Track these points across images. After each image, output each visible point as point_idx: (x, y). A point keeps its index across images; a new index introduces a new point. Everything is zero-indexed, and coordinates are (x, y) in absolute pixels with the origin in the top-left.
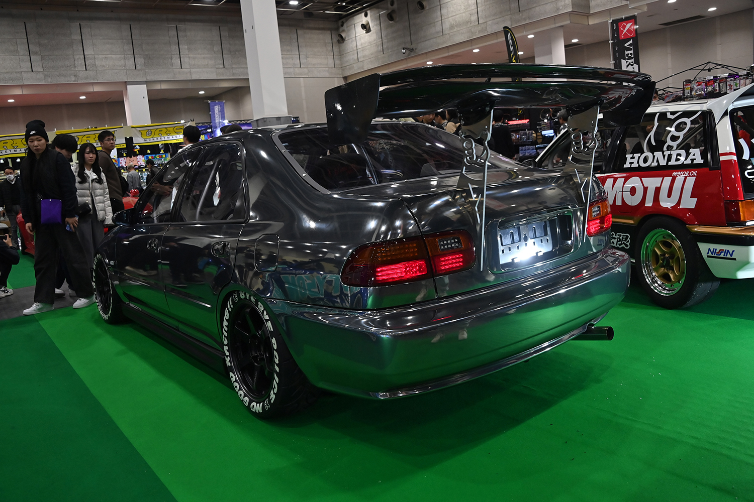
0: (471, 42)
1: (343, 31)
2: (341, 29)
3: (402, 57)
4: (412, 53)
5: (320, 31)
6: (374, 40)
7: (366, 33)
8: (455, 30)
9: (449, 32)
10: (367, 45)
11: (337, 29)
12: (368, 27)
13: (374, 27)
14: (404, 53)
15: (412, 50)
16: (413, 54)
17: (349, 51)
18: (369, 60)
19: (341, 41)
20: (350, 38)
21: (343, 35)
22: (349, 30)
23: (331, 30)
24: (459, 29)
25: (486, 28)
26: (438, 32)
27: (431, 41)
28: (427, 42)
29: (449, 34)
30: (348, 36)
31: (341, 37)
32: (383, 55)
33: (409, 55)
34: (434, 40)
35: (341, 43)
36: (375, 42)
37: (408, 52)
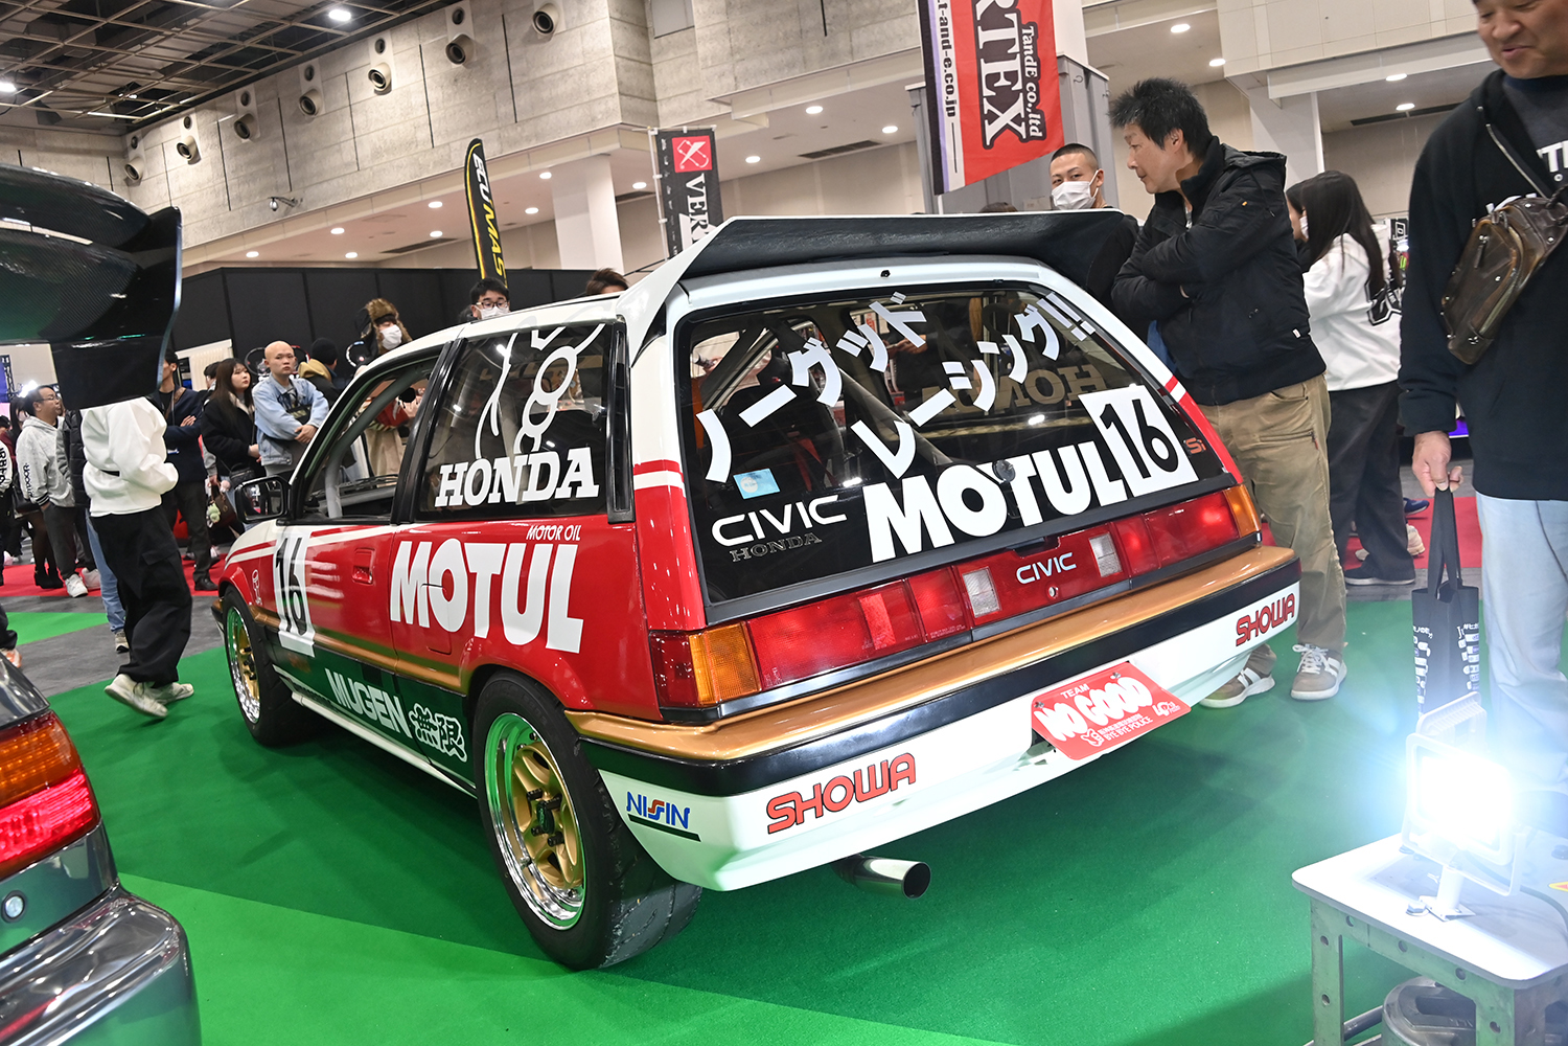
0: (419, 184)
1: (137, 158)
2: (132, 153)
3: (271, 218)
4: (294, 209)
5: (80, 158)
6: (209, 181)
7: (190, 163)
8: (384, 160)
9: (371, 165)
10: (192, 190)
11: (123, 154)
12: (192, 151)
13: (206, 150)
14: (275, 210)
15: (293, 203)
16: (295, 212)
17: (152, 204)
18: (200, 224)
19: (134, 181)
20: (152, 174)
21: (137, 169)
22: (150, 158)
23: (108, 155)
24: (392, 158)
25: (450, 157)
26: (347, 165)
27: (334, 182)
28: (325, 185)
29: (371, 168)
30: (149, 170)
31: (133, 171)
32: (229, 214)
33: (286, 213)
34: (341, 181)
35: (134, 185)
36: (211, 184)
37: (283, 207)
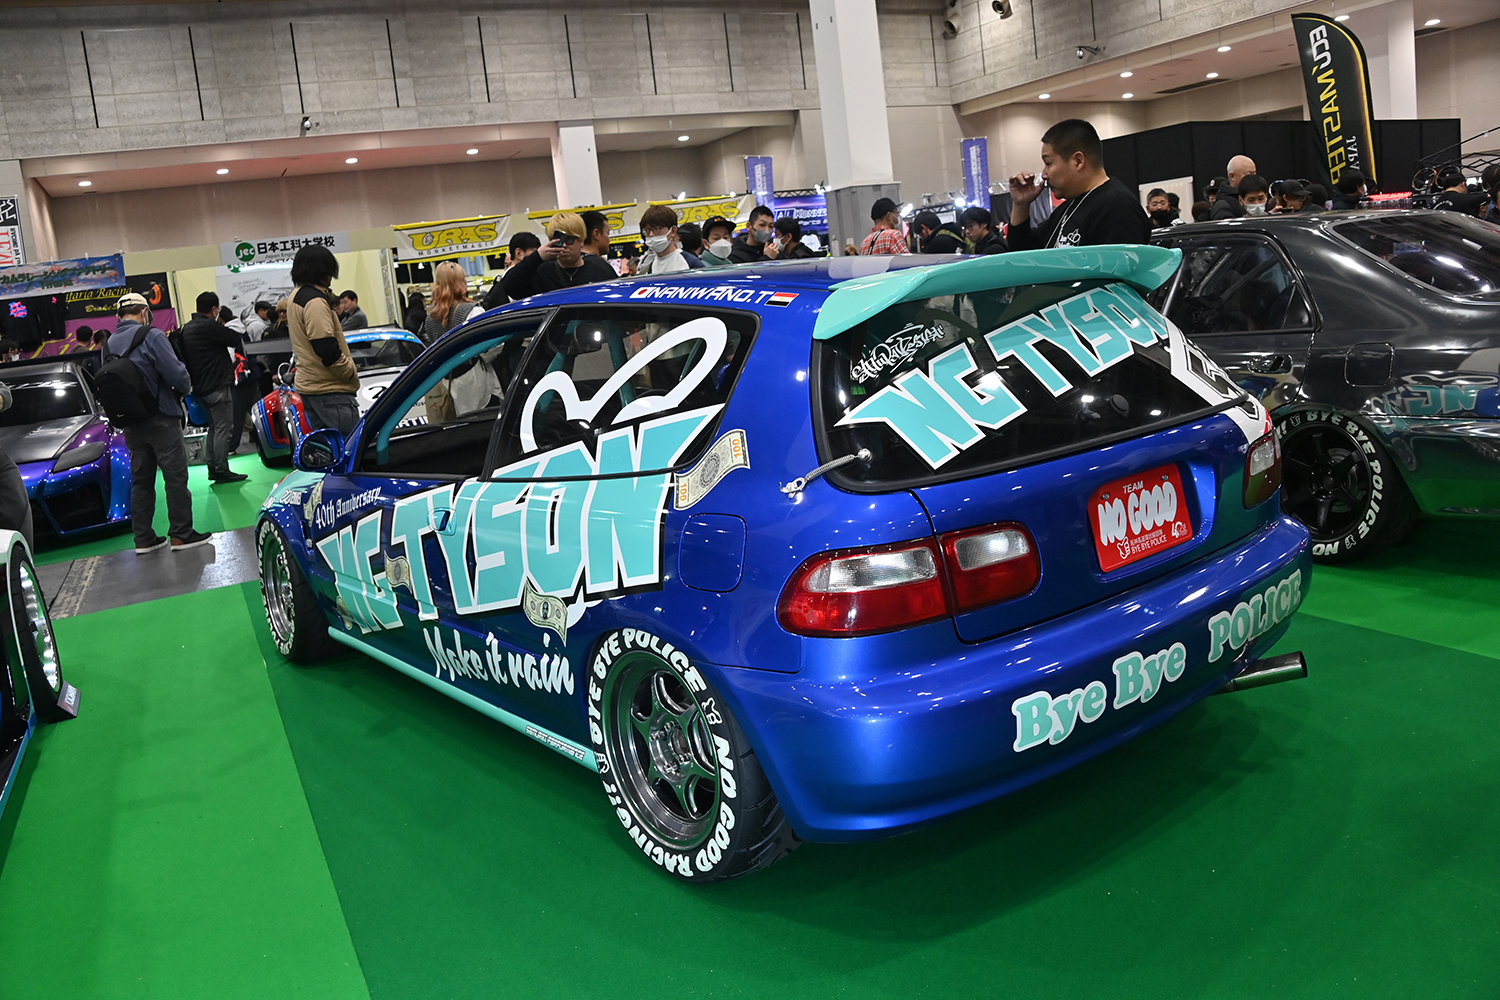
0: (1219, 33)
1: (955, 15)
2: (950, 11)
3: (1079, 64)
4: (1096, 57)
5: (910, 17)
6: (1019, 33)
7: (1002, 18)
8: (1187, 10)
9: (1173, 15)
10: (1003, 41)
11: (943, 12)
12: (1005, 7)
13: (1017, 6)
14: (1081, 58)
15: (1095, 51)
16: (1097, 59)
17: (965, 54)
18: (1007, 71)
19: (951, 35)
20: (968, 28)
21: (955, 24)
22: (966, 14)
23: (931, 13)
24: (1195, 7)
25: (1253, 5)
26: (1150, 16)
27: (1137, 32)
28: (1128, 35)
29: (1173, 18)
30: (965, 25)
31: (951, 26)
32: (1036, 62)
33: (1089, 60)
34: (1143, 30)
35: (951, 38)
36: (1020, 36)
37: (1088, 54)
